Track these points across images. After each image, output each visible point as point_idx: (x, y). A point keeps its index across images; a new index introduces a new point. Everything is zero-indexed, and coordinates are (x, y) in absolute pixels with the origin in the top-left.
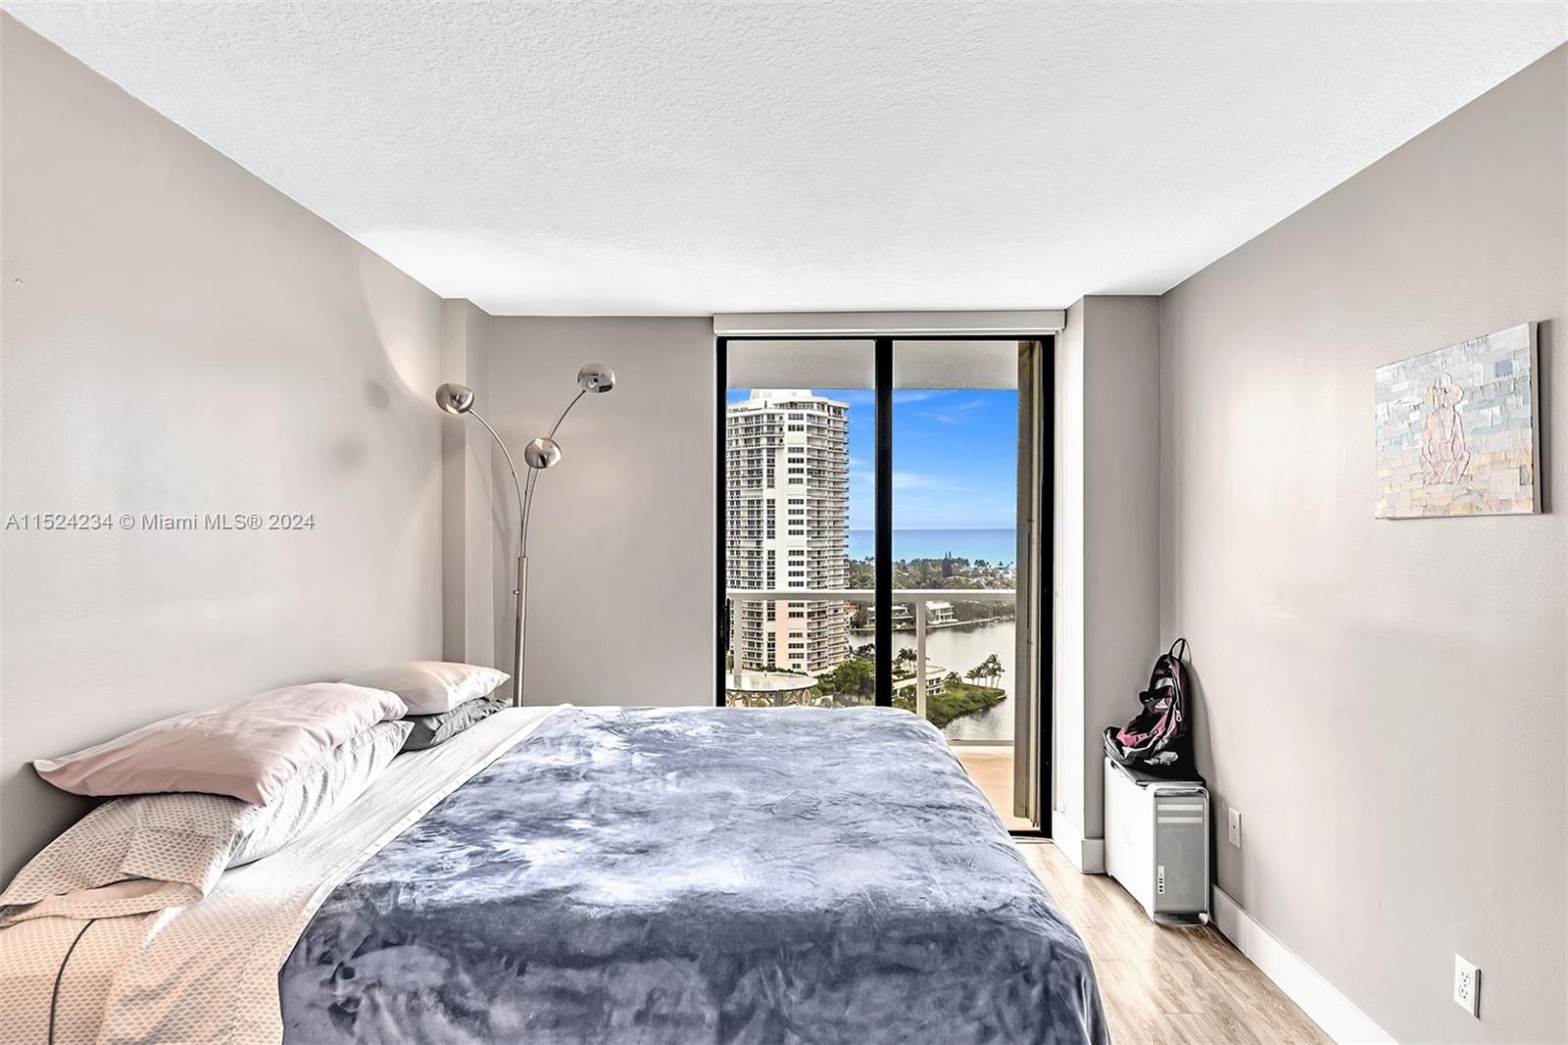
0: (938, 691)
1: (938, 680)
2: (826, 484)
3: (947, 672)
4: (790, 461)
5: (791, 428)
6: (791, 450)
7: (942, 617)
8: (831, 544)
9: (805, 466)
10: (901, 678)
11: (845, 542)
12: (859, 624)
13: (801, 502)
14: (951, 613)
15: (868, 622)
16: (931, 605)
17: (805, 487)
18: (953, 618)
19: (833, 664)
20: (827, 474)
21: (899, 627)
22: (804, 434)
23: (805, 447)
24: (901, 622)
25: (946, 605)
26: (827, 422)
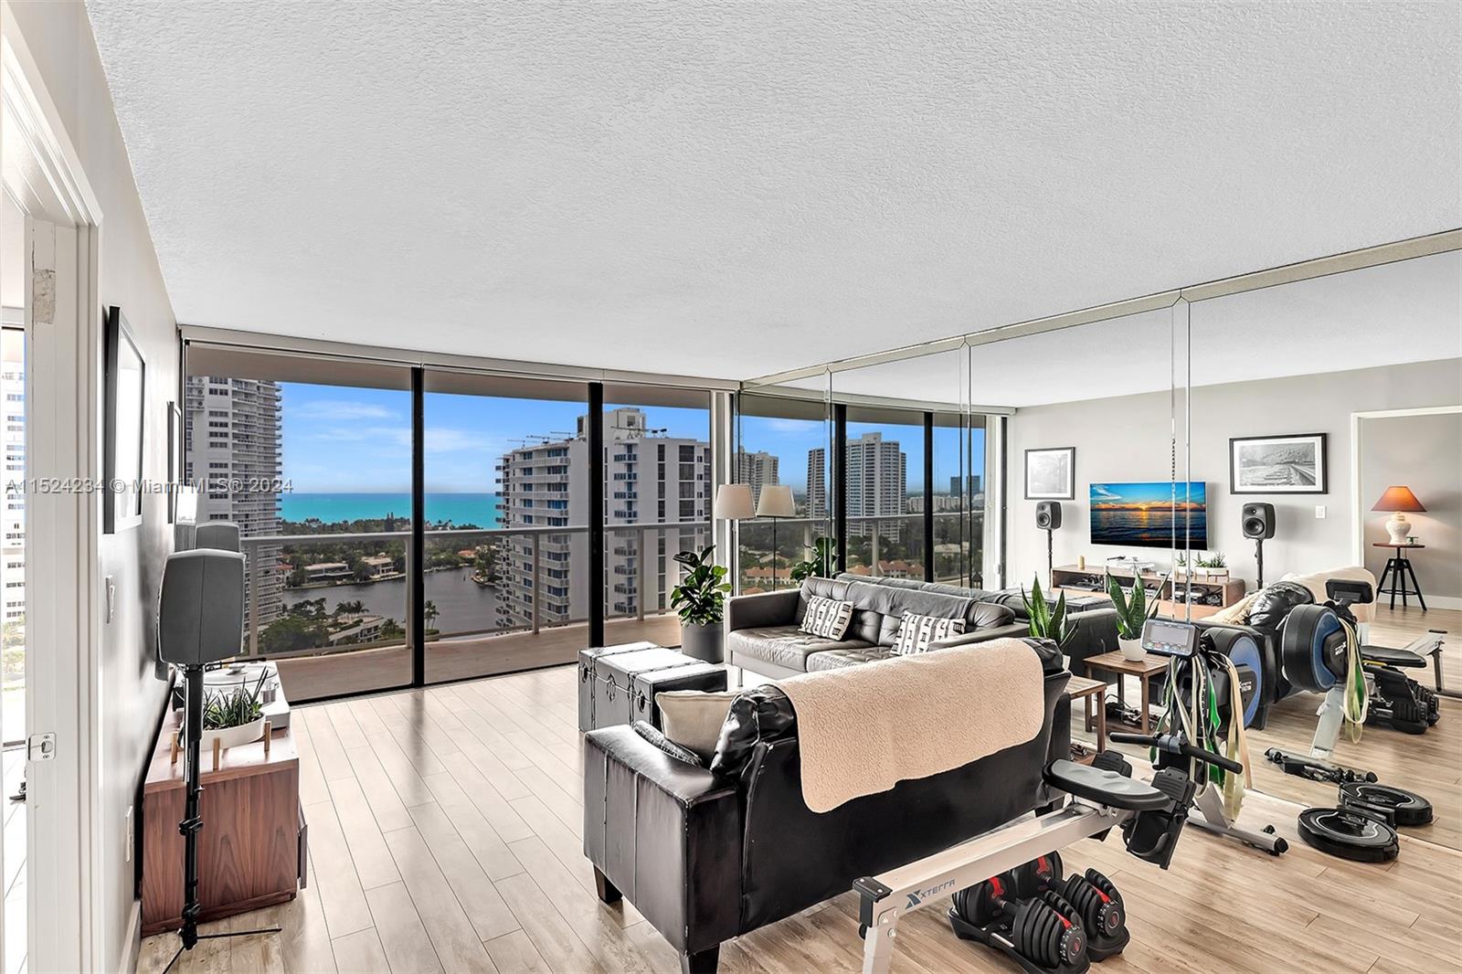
0: (376, 637)
1: (376, 628)
2: (256, 449)
3: (385, 620)
4: (211, 424)
5: (212, 392)
6: (211, 413)
7: (383, 571)
8: (262, 507)
9: (230, 430)
10: (338, 630)
11: (278, 505)
12: (295, 584)
13: (226, 466)
14: (392, 567)
15: (306, 581)
16: (372, 561)
17: (229, 451)
18: (394, 570)
19: (265, 624)
20: (256, 439)
21: (339, 583)
22: (229, 399)
23: (230, 411)
24: (340, 578)
25: (388, 560)
26: (255, 388)
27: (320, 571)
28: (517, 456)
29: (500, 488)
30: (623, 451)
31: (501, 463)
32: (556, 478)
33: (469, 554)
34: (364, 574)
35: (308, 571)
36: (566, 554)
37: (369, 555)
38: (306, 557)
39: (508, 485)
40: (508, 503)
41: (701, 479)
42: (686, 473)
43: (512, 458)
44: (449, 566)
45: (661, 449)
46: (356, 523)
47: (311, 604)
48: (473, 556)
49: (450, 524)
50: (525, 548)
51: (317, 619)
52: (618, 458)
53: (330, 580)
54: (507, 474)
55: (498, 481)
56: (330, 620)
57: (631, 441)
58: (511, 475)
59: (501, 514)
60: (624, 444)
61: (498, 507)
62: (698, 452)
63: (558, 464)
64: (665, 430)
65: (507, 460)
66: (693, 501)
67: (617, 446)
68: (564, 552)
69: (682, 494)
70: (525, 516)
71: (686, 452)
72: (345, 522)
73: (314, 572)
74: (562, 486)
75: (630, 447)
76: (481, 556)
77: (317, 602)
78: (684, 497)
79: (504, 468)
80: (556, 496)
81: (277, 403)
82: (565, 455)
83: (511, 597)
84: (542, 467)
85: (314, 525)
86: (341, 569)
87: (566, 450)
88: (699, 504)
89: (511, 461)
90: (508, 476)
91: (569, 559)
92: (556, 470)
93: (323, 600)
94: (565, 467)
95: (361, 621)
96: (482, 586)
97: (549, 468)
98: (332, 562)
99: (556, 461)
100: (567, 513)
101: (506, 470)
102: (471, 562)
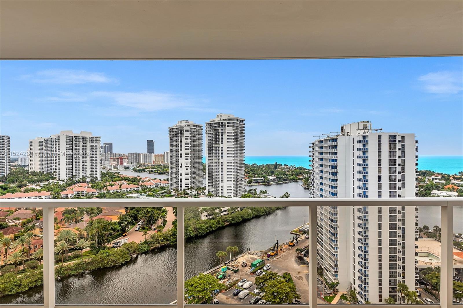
2: (238, 142)
4: (228, 136)
5: (228, 126)
6: (228, 133)
7: (273, 181)
8: (240, 160)
9: (232, 137)
11: (244, 159)
12: (249, 183)
13: (231, 148)
14: (276, 180)
15: (252, 183)
16: (270, 178)
17: (232, 143)
18: (277, 181)
19: (241, 195)
20: (238, 140)
21: (261, 184)
22: (232, 128)
23: (232, 132)
24: (261, 182)
25: (275, 177)
26: (238, 124)
27: (256, 180)
28: (317, 143)
29: (311, 154)
30: (361, 139)
31: (311, 145)
32: (333, 150)
33: (300, 177)
34: (268, 182)
35: (253, 180)
36: (336, 180)
37: (269, 175)
38: (253, 175)
39: (314, 153)
40: (314, 159)
41: (400, 150)
42: (392, 148)
43: (315, 143)
44: (294, 181)
45: (380, 137)
46: (266, 165)
47: (253, 190)
48: (302, 178)
49: (294, 166)
50: (320, 176)
51: (255, 195)
52: (359, 142)
53: (258, 183)
54: (314, 149)
55: (310, 152)
56: (258, 195)
57: (365, 135)
58: (315, 149)
59: (311, 163)
60: (362, 136)
61: (310, 161)
62: (398, 138)
63: (333, 145)
64: (382, 129)
65: (314, 144)
66: (396, 160)
67: (358, 137)
68: (336, 179)
69: (390, 157)
70: (320, 165)
71: (392, 139)
72: (263, 165)
73: (254, 180)
74: (335, 153)
75: (364, 137)
76: (305, 178)
77: (254, 190)
78: (391, 158)
79: (312, 147)
80: (332, 157)
81: (244, 129)
82: (336, 141)
83: (315, 194)
84: (327, 146)
85: (255, 166)
86: (262, 179)
87: (336, 139)
88: (399, 161)
89: (315, 144)
90: (314, 150)
91: (338, 182)
92: (332, 147)
93: (256, 189)
94: (336, 146)
95: (267, 197)
96: (305, 189)
97: (329, 146)
98: (259, 177)
99: (333, 144)
100: (337, 164)
101: (313, 148)
102: (301, 180)
